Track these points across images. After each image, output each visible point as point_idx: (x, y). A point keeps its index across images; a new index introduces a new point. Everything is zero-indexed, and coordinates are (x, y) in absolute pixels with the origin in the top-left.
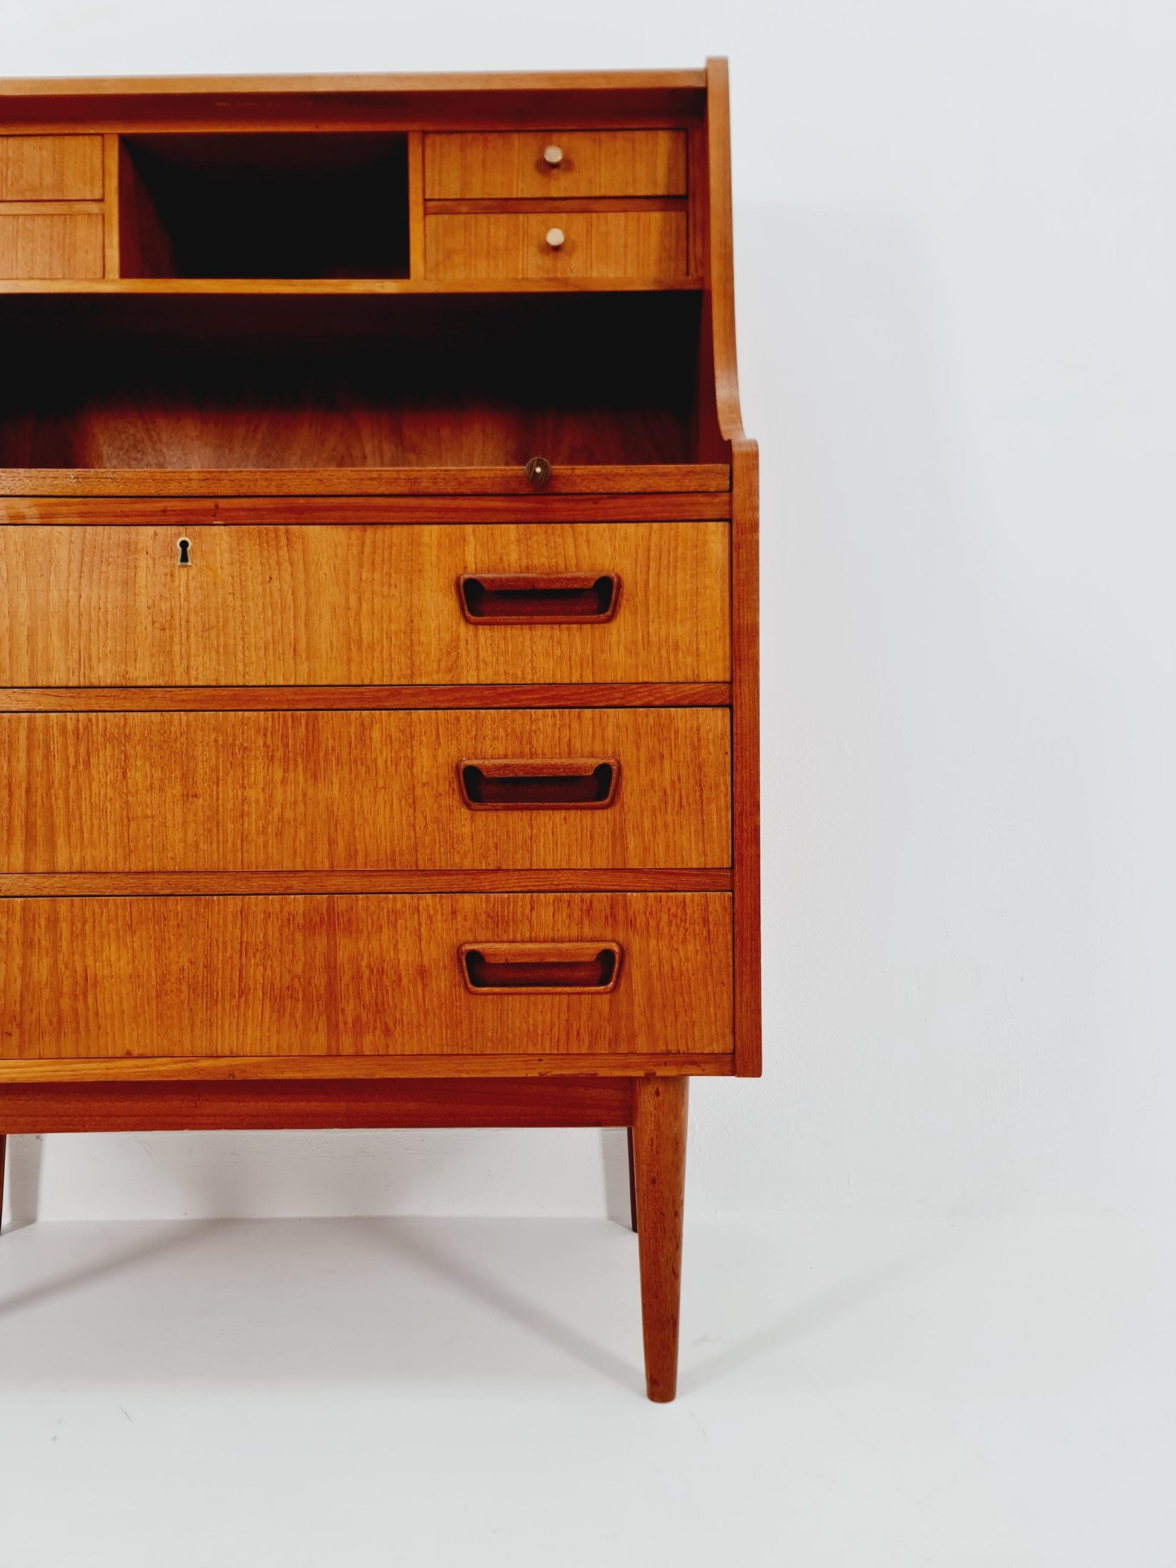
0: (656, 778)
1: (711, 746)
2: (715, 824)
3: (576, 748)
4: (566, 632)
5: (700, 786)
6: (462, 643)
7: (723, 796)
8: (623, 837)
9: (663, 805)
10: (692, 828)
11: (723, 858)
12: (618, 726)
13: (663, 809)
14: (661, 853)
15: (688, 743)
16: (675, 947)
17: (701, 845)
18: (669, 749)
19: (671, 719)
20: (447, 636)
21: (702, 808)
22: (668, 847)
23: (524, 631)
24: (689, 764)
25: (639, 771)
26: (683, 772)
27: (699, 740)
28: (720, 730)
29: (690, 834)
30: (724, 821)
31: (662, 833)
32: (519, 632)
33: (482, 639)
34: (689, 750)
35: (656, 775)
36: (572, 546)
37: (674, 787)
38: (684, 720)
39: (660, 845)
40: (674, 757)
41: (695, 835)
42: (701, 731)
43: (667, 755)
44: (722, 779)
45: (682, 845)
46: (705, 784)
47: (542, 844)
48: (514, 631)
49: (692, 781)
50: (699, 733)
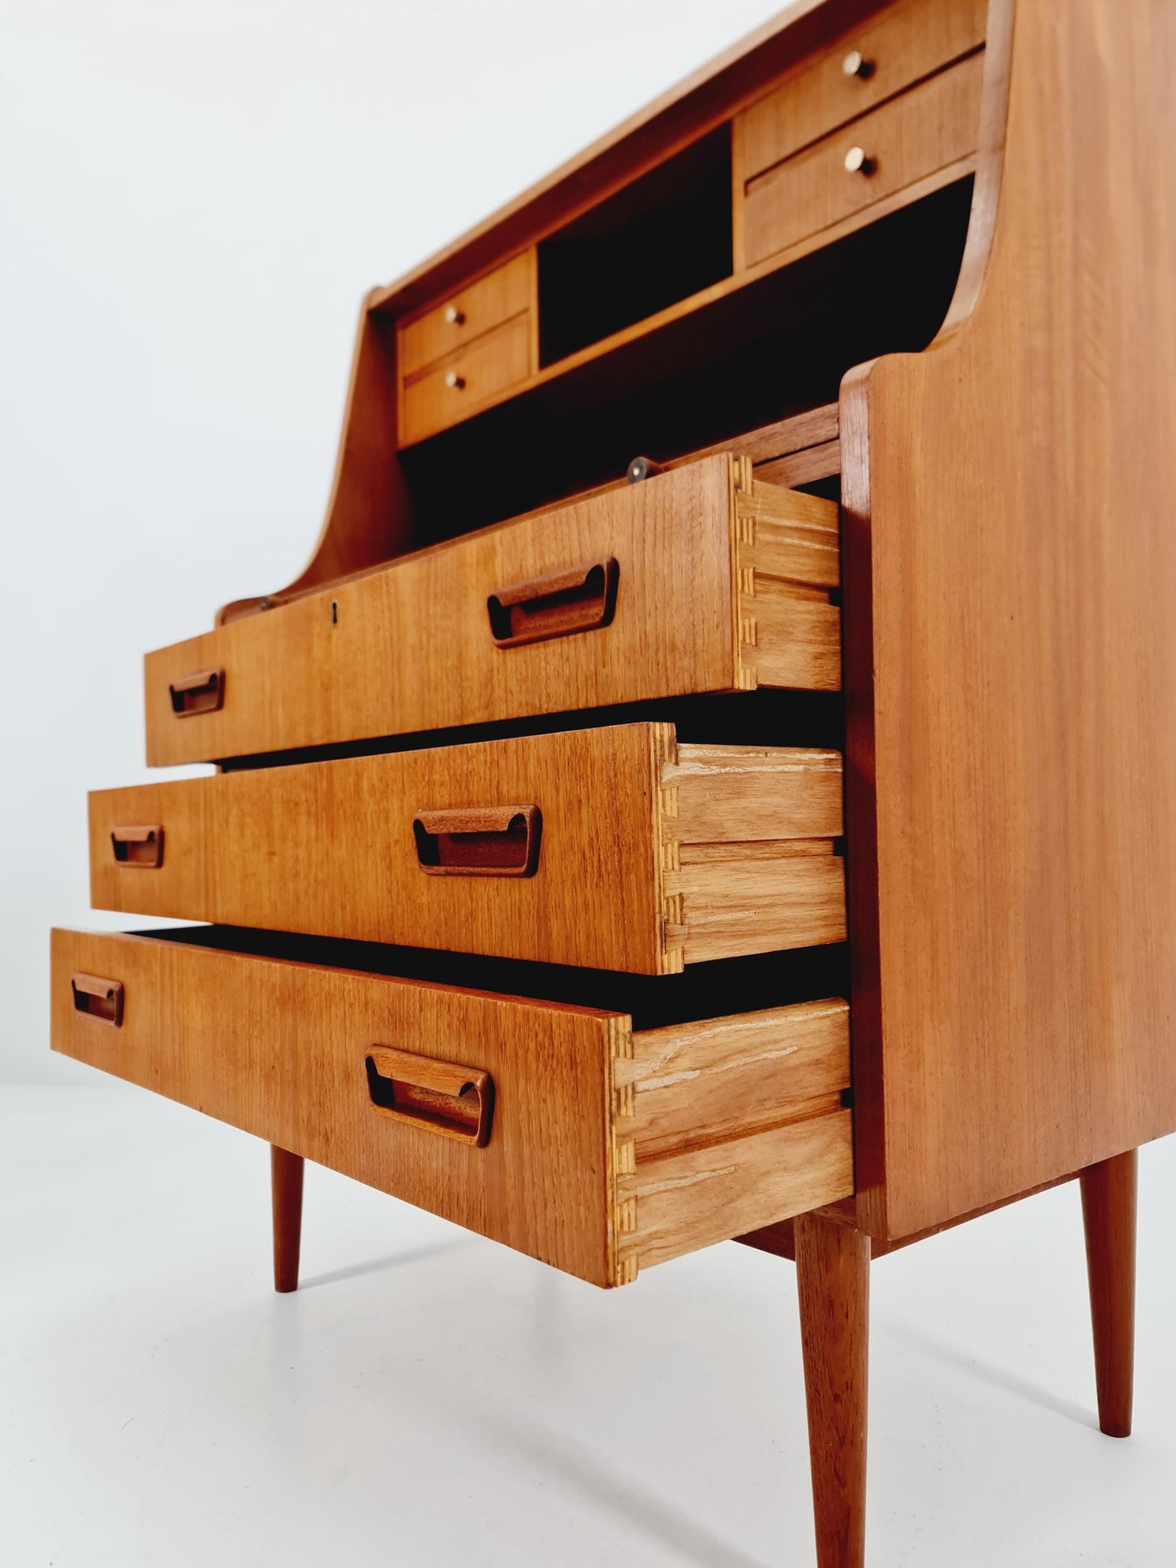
0: (575, 835)
1: (628, 785)
2: (635, 906)
3: (504, 792)
4: (573, 643)
5: (619, 845)
6: (495, 672)
7: (642, 862)
8: (547, 919)
9: (582, 873)
10: (612, 909)
11: (645, 960)
12: (539, 761)
13: (583, 879)
14: (582, 945)
15: (605, 780)
16: (543, 1096)
17: (621, 938)
18: (586, 790)
19: (587, 744)
20: (484, 666)
21: (621, 879)
22: (588, 937)
23: (540, 650)
24: (607, 811)
25: (558, 825)
26: (601, 825)
27: (616, 776)
28: (636, 757)
29: (611, 920)
30: (645, 901)
31: (583, 914)
32: (536, 652)
33: (509, 664)
34: (606, 791)
35: (574, 830)
36: (576, 533)
37: (593, 847)
38: (600, 745)
39: (581, 933)
40: (591, 802)
41: (615, 921)
42: (617, 761)
43: (584, 801)
44: (641, 835)
45: (603, 935)
46: (624, 843)
47: (480, 922)
48: (533, 651)
49: (610, 838)
50: (615, 763)
